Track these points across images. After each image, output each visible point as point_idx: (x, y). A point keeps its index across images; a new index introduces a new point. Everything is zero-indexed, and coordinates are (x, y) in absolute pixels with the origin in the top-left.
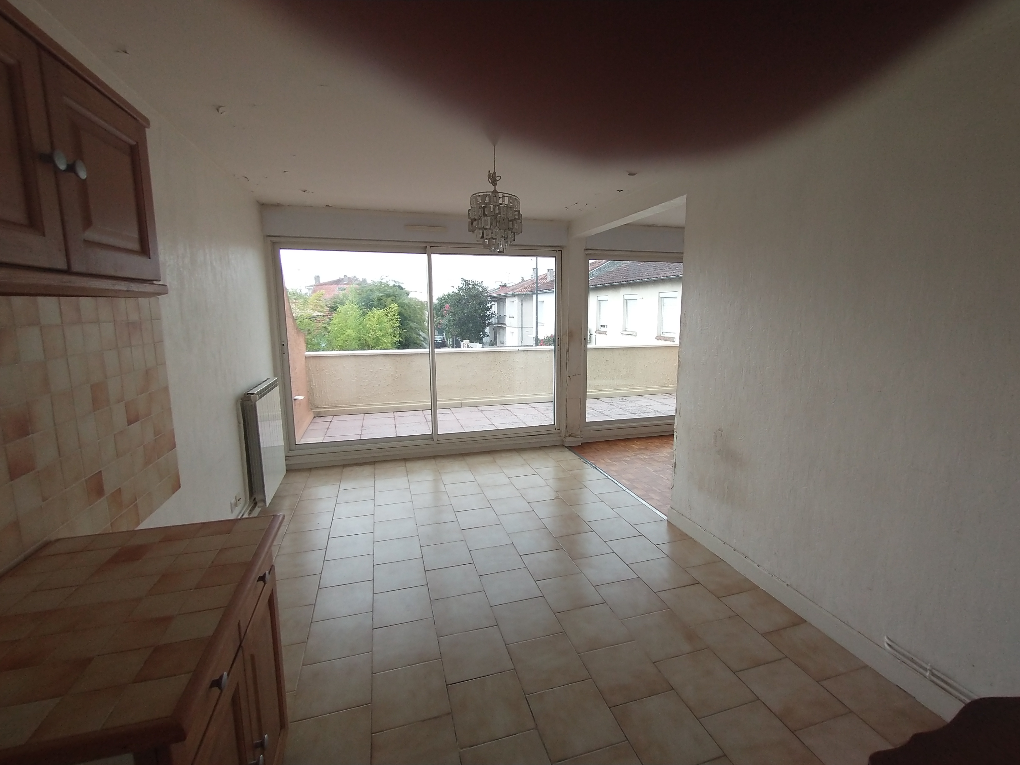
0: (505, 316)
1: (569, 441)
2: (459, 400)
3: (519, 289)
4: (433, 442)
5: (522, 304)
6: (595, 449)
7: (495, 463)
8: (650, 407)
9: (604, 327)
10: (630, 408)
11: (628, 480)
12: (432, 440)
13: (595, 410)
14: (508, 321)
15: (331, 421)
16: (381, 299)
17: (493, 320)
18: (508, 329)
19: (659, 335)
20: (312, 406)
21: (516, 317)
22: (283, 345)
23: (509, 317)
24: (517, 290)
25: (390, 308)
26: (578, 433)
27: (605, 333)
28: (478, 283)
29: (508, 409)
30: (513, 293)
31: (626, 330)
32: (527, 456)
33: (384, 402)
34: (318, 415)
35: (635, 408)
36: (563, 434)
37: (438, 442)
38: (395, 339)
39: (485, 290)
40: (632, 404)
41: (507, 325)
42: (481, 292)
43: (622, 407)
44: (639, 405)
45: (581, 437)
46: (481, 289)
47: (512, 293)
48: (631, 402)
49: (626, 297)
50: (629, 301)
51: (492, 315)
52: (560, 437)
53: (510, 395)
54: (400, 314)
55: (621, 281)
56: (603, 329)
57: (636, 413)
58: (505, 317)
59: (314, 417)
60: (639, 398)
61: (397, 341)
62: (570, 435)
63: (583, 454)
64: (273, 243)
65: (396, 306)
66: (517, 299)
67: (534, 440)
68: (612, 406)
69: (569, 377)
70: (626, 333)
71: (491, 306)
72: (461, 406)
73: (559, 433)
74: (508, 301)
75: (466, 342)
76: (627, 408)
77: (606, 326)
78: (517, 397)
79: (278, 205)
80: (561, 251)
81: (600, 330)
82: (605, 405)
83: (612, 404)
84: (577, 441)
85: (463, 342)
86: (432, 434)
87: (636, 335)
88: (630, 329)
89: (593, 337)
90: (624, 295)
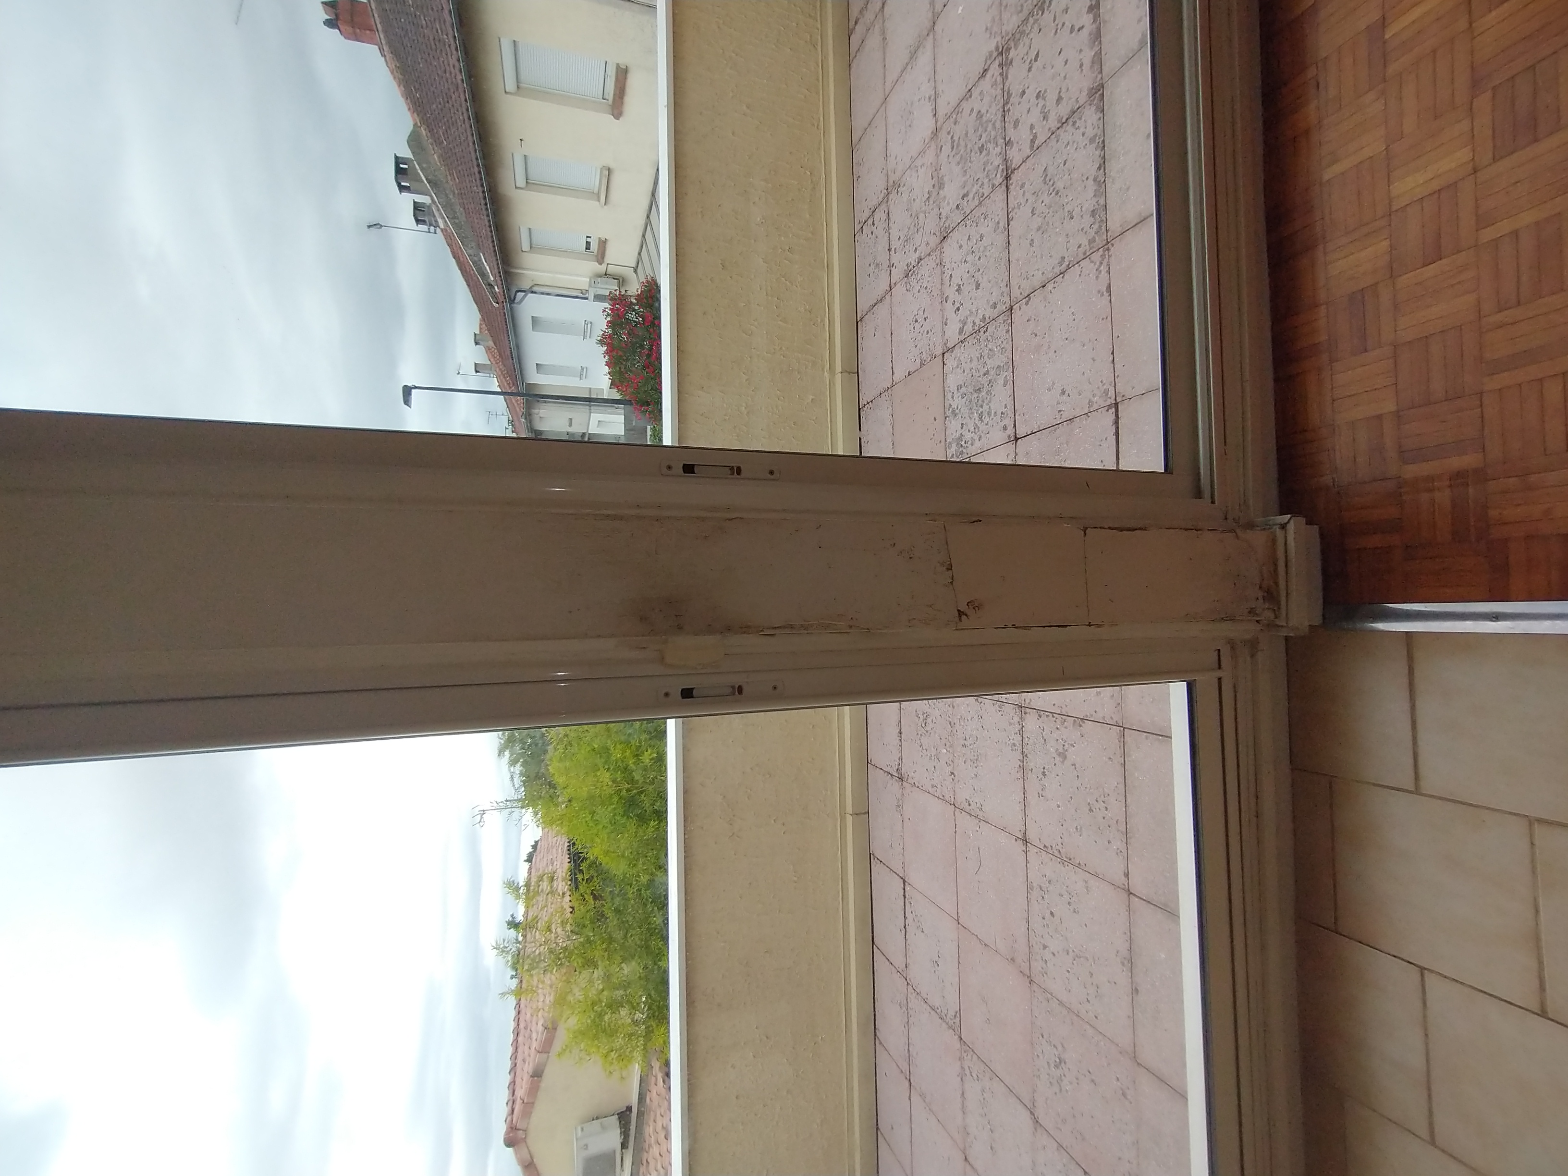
9: (590, 242)
14: (577, 430)
21: (568, 411)
23: (569, 426)
24: (518, 408)
27: (603, 243)
31: (596, 191)
49: (521, 182)
56: (594, 247)
62: (1271, 595)
69: (961, 613)
70: (603, 193)
77: (589, 240)
81: (596, 252)
87: (609, 167)
88: (594, 181)
89: (612, 269)
90: (516, 188)
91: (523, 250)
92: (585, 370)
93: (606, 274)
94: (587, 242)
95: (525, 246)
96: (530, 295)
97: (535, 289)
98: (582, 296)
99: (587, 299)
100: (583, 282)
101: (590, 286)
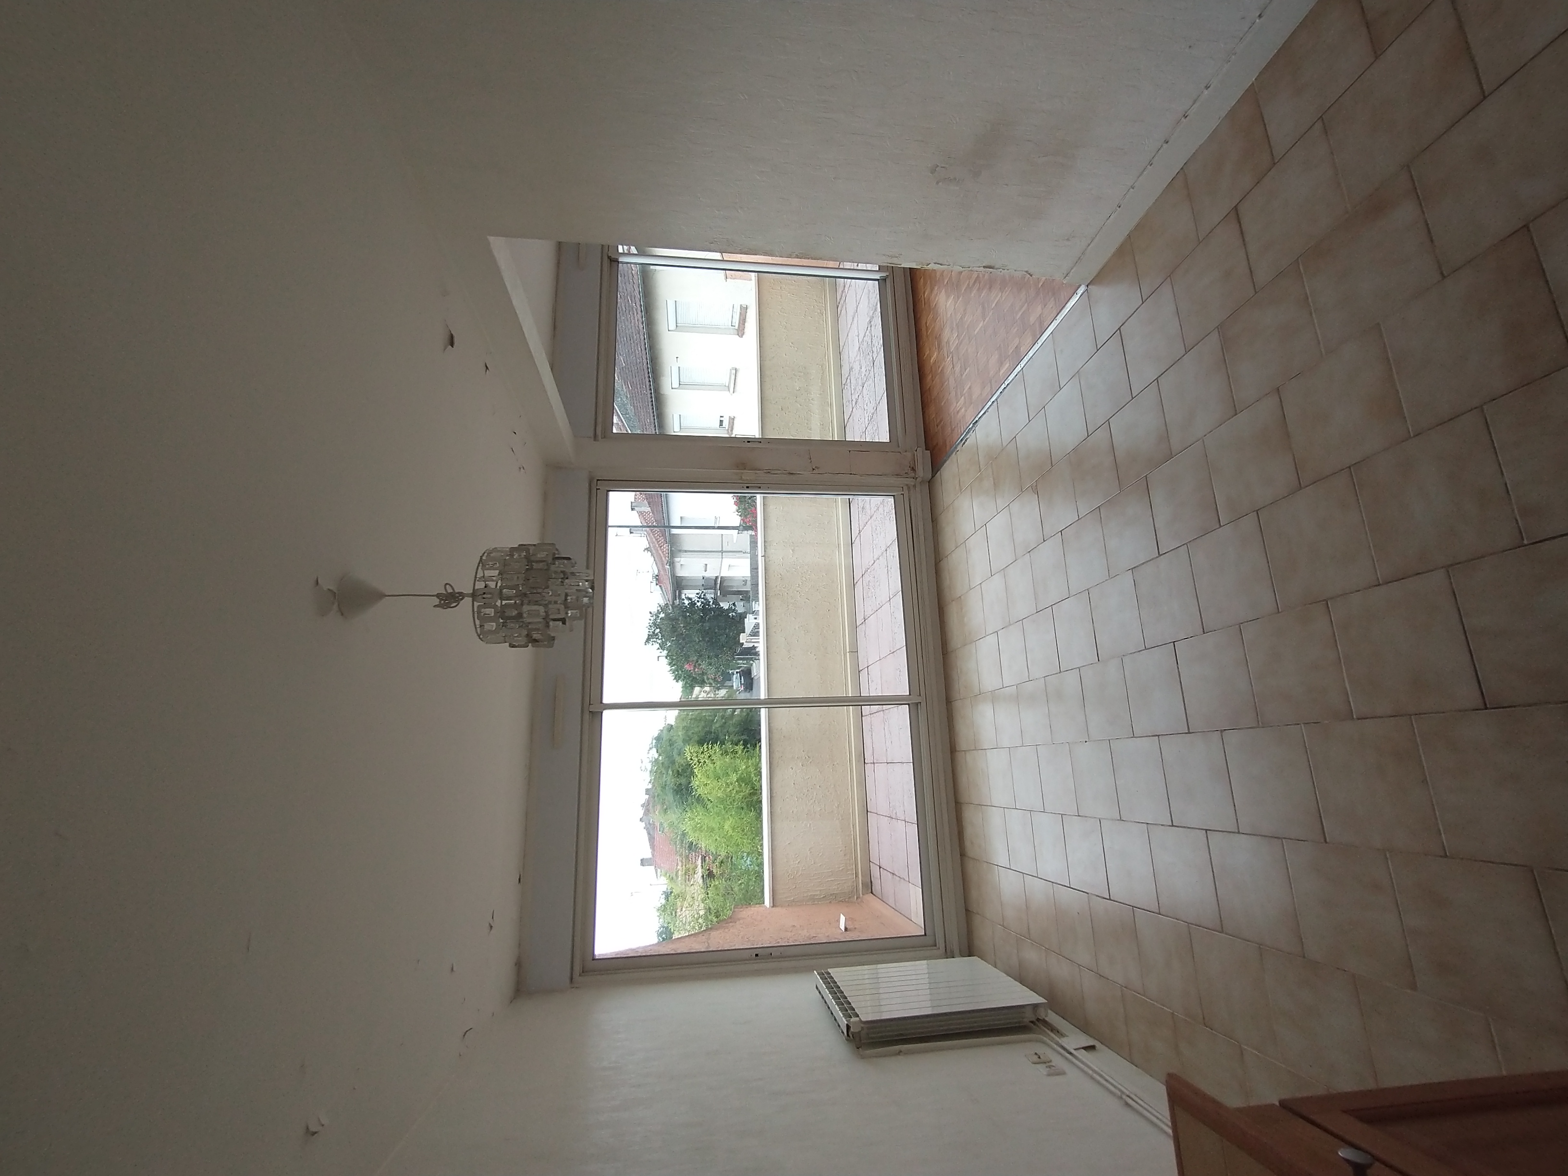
0: (703, 578)
1: (923, 471)
2: (845, 655)
3: (662, 555)
4: (924, 704)
5: (686, 551)
6: (937, 426)
7: (962, 597)
8: (861, 337)
10: (863, 369)
11: (1001, 363)
12: (919, 704)
13: (866, 428)
14: (711, 574)
15: (880, 867)
16: (678, 771)
17: (710, 596)
18: (725, 573)
19: (736, 332)
20: (854, 896)
21: (705, 561)
22: (757, 955)
23: (706, 571)
24: (663, 558)
25: (691, 759)
26: (909, 455)
27: (732, 420)
28: (652, 619)
29: (863, 575)
30: (668, 564)
31: (727, 385)
32: (948, 543)
33: (848, 780)
34: (869, 887)
35: (863, 362)
36: (910, 482)
37: (923, 693)
38: (740, 752)
39: (663, 609)
40: (856, 367)
41: (718, 575)
42: (667, 615)
43: (860, 383)
44: (857, 356)
45: (916, 451)
46: (662, 615)
47: (668, 567)
48: (851, 369)
49: (675, 385)
50: (681, 381)
51: (702, 598)
52: (915, 486)
53: (837, 571)
54: (701, 743)
55: (649, 392)
56: (726, 424)
57: (871, 358)
58: (705, 578)
59: (872, 893)
60: (844, 356)
61: (744, 748)
62: (913, 469)
63: (948, 448)
64: (584, 971)
65: (689, 749)
66: (677, 559)
67: (921, 531)
68: (859, 400)
69: (813, 469)
70: (732, 386)
71: (690, 599)
72: (854, 651)
73: (909, 488)
74: (680, 573)
75: (743, 638)
76: (863, 375)
77: (722, 419)
78: (840, 559)
79: (519, 965)
80: (598, 480)
81: (727, 428)
82: (857, 413)
83: (854, 400)
84: (923, 457)
85: (743, 643)
86: (909, 704)
87: (736, 369)
88: (725, 379)
94: (721, 421)
95: (676, 428)
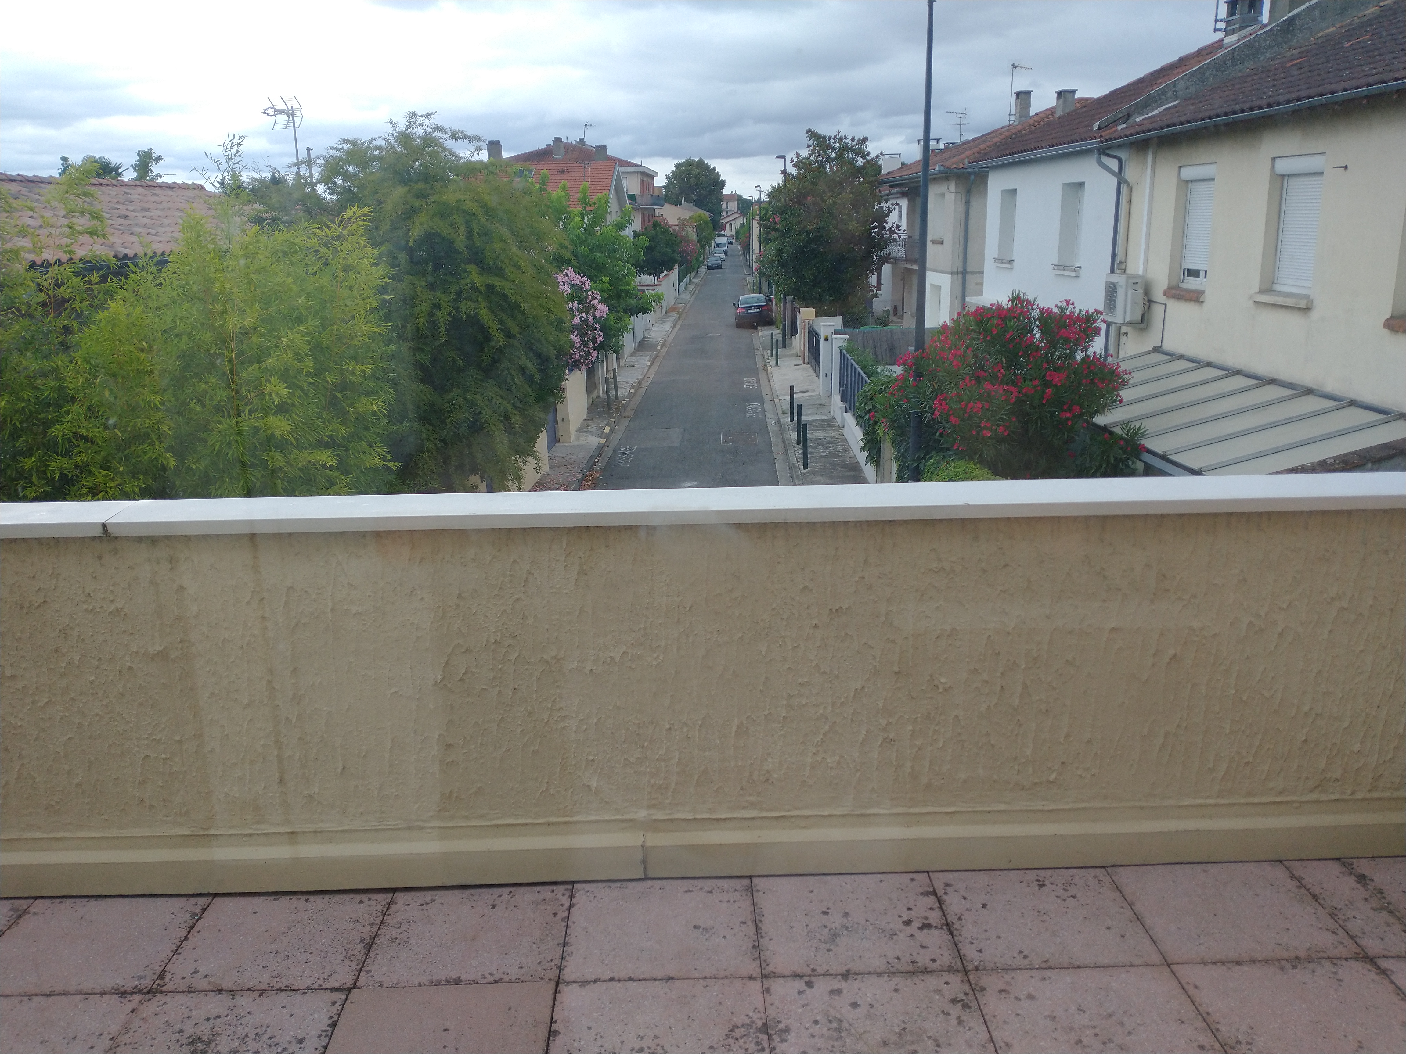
9: (1198, 276)
17: (895, 250)
18: (928, 277)
21: (948, 242)
23: (933, 242)
24: (955, 160)
27: (1196, 297)
30: (942, 169)
31: (1278, 287)
39: (872, 163)
42: (861, 170)
46: (860, 161)
49: (1283, 166)
50: (1290, 179)
51: (889, 236)
56: (1192, 283)
70: (1271, 299)
75: (811, 313)
81: (1183, 285)
85: (803, 313)
89: (1158, 311)
90: (1274, 159)
91: (1182, 169)
92: (1008, 266)
93: (1149, 301)
94: (1199, 271)
95: (1187, 173)
96: (1114, 181)
97: (1124, 189)
98: (1117, 264)
99: (1112, 271)
100: (1136, 266)
101: (1130, 277)
